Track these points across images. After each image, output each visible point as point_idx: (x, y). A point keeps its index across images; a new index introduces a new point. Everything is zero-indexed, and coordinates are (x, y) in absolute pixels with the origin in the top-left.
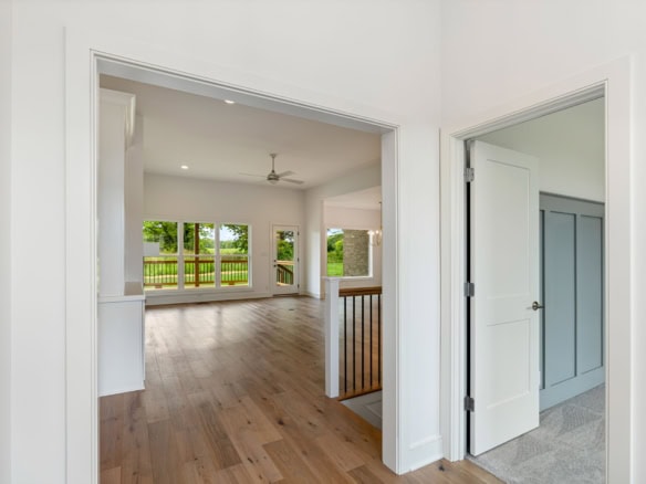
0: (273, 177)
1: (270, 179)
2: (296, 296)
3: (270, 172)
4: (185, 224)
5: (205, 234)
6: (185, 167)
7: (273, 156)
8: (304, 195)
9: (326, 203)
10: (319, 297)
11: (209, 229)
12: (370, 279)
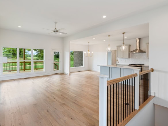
0: (56, 31)
1: (54, 31)
2: (60, 74)
3: (55, 29)
4: (20, 49)
5: (27, 52)
6: (20, 27)
7: (56, 23)
8: (63, 39)
9: (71, 42)
10: (68, 74)
11: (28, 51)
12: (84, 67)
